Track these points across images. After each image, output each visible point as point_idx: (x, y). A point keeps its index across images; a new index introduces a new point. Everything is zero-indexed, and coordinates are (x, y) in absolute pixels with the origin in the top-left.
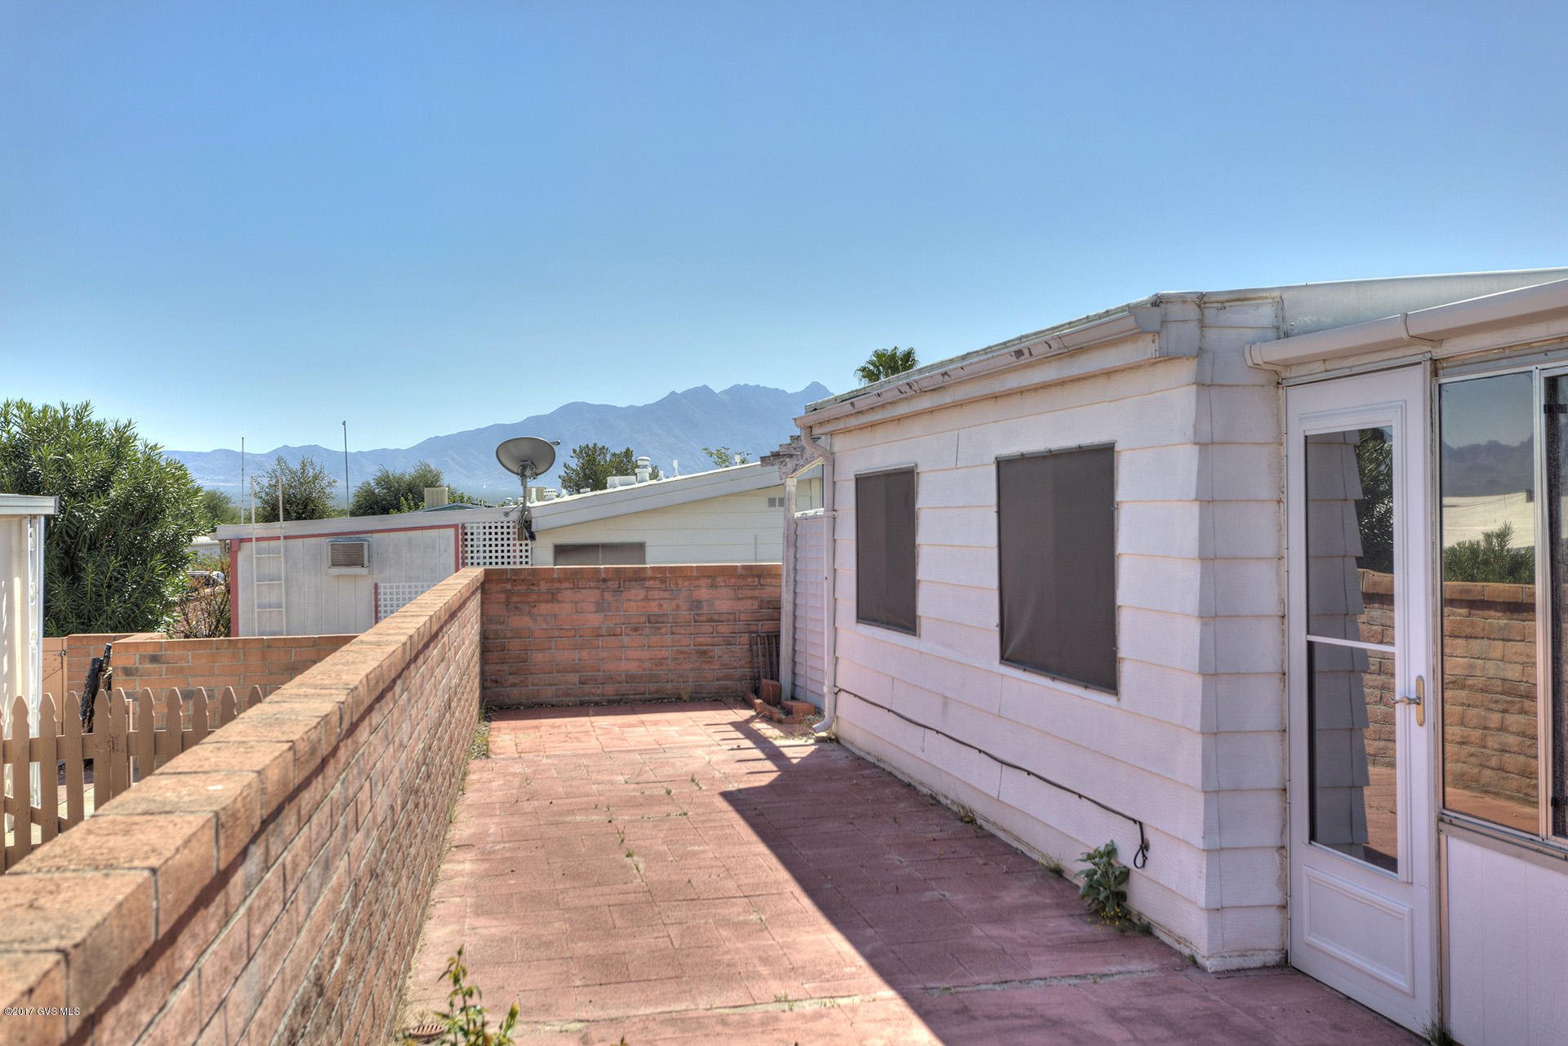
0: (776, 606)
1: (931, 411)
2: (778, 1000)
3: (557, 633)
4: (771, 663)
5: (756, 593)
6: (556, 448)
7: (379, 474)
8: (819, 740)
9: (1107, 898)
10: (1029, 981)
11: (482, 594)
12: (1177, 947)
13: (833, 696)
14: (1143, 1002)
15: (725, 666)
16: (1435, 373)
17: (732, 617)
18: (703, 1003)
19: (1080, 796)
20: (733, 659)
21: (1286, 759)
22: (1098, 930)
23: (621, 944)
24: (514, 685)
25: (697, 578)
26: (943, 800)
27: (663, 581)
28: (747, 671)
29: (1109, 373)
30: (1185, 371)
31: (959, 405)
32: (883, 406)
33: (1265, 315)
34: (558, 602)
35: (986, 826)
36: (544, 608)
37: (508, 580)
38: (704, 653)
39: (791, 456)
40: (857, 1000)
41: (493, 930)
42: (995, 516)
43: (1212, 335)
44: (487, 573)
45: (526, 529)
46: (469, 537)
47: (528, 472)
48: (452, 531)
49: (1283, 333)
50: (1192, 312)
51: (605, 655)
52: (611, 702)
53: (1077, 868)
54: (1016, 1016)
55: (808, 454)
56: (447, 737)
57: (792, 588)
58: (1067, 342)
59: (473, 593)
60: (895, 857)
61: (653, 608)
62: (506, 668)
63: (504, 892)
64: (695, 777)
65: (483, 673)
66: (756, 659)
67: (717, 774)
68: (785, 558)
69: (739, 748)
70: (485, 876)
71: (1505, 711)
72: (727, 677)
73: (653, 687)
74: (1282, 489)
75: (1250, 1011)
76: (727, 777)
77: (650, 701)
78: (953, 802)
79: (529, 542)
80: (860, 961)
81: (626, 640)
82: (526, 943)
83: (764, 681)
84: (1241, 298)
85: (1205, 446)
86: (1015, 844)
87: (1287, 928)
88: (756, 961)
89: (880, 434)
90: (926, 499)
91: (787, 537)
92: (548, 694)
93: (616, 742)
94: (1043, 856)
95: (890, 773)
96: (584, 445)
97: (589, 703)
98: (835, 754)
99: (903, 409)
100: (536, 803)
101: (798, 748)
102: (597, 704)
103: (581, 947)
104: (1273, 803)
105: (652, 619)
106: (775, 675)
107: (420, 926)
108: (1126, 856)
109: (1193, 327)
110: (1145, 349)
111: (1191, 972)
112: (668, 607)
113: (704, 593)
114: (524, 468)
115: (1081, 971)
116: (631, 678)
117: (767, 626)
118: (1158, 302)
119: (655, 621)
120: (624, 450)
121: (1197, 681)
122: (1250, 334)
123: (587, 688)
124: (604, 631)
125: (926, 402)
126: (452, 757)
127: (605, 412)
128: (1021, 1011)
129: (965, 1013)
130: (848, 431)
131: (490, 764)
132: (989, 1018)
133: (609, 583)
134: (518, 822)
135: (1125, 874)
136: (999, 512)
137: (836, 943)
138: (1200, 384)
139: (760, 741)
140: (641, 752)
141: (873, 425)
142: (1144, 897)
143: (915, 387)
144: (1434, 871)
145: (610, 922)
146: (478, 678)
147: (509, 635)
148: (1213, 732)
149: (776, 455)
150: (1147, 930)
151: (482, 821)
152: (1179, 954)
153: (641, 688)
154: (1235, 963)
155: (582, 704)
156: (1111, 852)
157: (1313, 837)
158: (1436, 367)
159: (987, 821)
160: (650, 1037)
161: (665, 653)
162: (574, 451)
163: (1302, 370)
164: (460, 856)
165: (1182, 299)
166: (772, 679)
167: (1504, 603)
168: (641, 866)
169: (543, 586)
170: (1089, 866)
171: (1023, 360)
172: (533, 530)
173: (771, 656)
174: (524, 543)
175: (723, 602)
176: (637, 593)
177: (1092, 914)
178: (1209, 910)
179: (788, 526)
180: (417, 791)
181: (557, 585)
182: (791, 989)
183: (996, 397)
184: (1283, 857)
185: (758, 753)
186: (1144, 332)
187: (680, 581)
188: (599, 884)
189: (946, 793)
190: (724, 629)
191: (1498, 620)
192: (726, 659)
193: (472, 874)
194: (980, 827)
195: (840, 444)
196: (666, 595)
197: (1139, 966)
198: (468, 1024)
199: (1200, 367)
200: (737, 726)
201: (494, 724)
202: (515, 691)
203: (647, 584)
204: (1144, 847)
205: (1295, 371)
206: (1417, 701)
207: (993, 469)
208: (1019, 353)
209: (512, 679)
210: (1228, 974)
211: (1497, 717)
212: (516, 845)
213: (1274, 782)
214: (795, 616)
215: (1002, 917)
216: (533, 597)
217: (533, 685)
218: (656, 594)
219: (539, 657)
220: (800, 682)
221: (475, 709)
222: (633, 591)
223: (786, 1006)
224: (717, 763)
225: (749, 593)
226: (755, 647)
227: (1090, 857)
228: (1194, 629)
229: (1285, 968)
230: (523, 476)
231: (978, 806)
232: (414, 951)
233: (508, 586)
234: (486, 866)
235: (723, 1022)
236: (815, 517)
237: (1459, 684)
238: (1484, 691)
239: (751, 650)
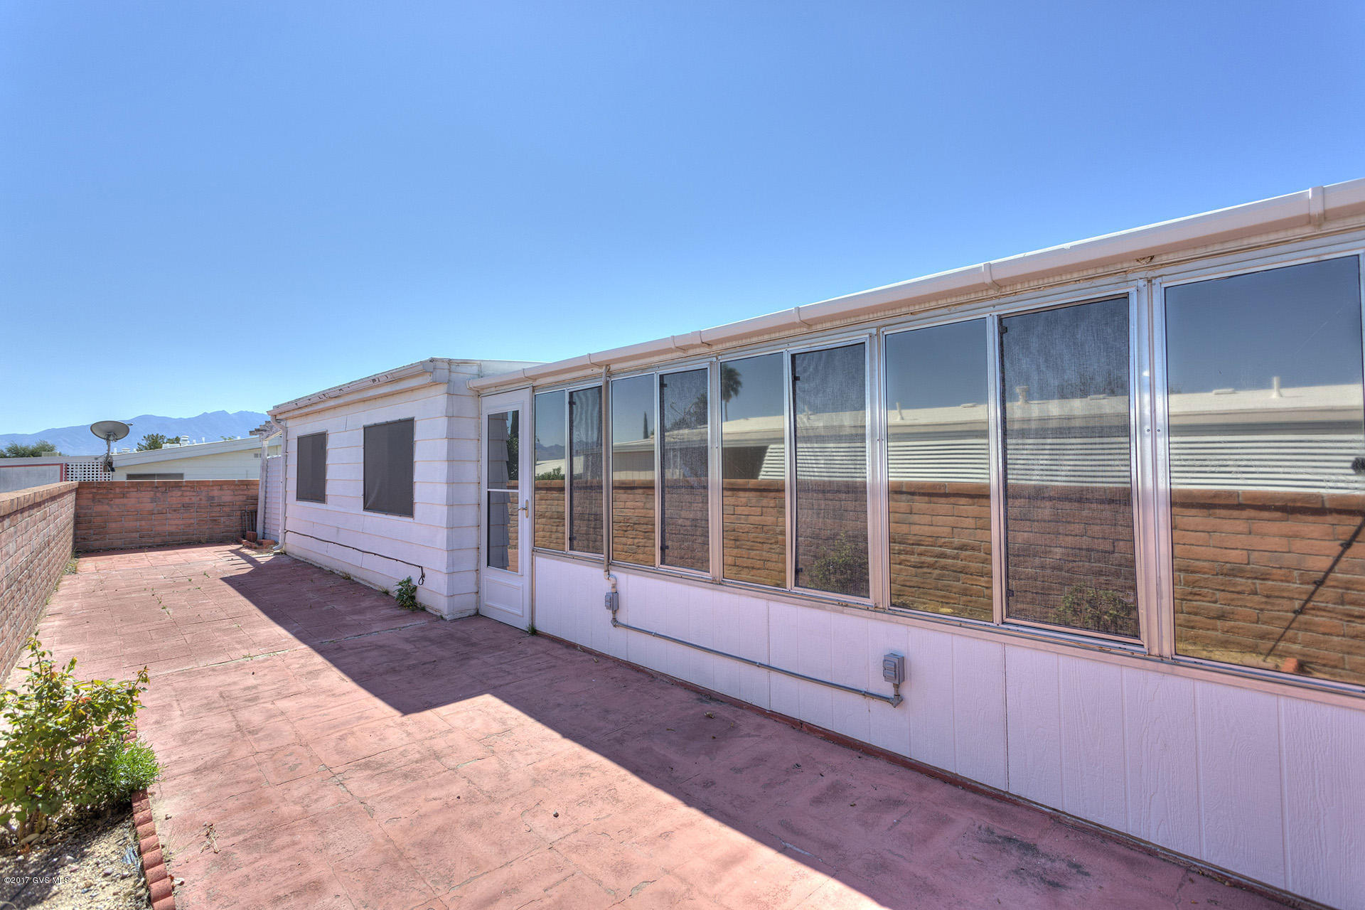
0: (256, 498)
1: (334, 408)
2: (245, 657)
3: (126, 513)
4: (252, 525)
5: (246, 492)
6: (130, 427)
7: (10, 446)
8: (276, 554)
9: (407, 599)
10: (371, 633)
11: (76, 494)
12: (435, 613)
13: (283, 534)
14: (420, 634)
15: (227, 526)
16: (533, 391)
17: (231, 504)
18: (202, 664)
19: (397, 560)
20: (233, 523)
21: (479, 537)
22: (403, 611)
23: (155, 646)
24: (97, 540)
25: (212, 486)
26: (336, 572)
27: (191, 487)
28: (239, 528)
29: (412, 390)
30: (443, 388)
31: (347, 404)
32: (311, 405)
33: (474, 369)
34: (127, 498)
35: (355, 579)
36: (117, 501)
37: (94, 487)
38: (215, 520)
39: (265, 431)
40: (286, 651)
41: (71, 650)
42: (363, 450)
43: (454, 375)
44: (80, 484)
45: (109, 466)
46: (70, 470)
47: (111, 438)
48: (59, 466)
49: (480, 376)
50: (446, 366)
51: (156, 523)
52: (158, 546)
53: (394, 589)
54: (363, 647)
55: (274, 429)
56: (46, 560)
57: (264, 490)
58: (395, 375)
59: (70, 492)
60: (310, 595)
61: (187, 500)
62: (92, 532)
63: (81, 632)
64: (206, 573)
65: (75, 535)
66: (244, 523)
67: (219, 571)
68: (261, 476)
69: (232, 559)
70: (70, 626)
71: (557, 526)
72: (227, 532)
73: (184, 537)
74: (480, 435)
75: (463, 631)
76: (224, 572)
77: (182, 544)
78: (341, 572)
79: (111, 472)
80: (290, 636)
81: (169, 516)
82: (94, 653)
83: (248, 532)
84: (465, 362)
85: (450, 417)
86: (369, 585)
87: (478, 601)
88: (234, 643)
89: (310, 418)
90: (330, 445)
91: (262, 468)
92: (118, 543)
93: (160, 562)
94: (380, 587)
95: (311, 564)
96: (151, 434)
97: (145, 547)
98: (284, 559)
99: (321, 406)
100: (106, 591)
101: (264, 558)
102: (149, 547)
103: (129, 650)
104: (474, 553)
105: (185, 505)
106: (254, 529)
107: (20, 653)
108: (415, 582)
109: (447, 371)
110: (427, 379)
111: (442, 622)
112: (195, 499)
113: (216, 493)
114: (109, 436)
115: (394, 627)
116: (171, 534)
117: (251, 507)
118: (432, 360)
119: (186, 507)
120: (175, 437)
121: (445, 508)
122: (468, 376)
123: (143, 540)
124: (156, 512)
125: (332, 403)
126: (49, 571)
127: (164, 420)
128: (367, 645)
129: (340, 649)
130: (293, 418)
131: (77, 576)
132: (350, 649)
133: (159, 489)
134: (93, 600)
135: (415, 588)
136: (364, 448)
137: (279, 630)
138: (448, 394)
139: (244, 556)
140: (175, 565)
141: (307, 414)
142: (423, 596)
143: (327, 395)
144: (531, 570)
145: (149, 637)
146: (72, 536)
147: (94, 515)
148: (451, 527)
149: (258, 430)
150: (423, 609)
151: (69, 602)
152: (436, 616)
153: (177, 538)
154: (459, 616)
155: (140, 547)
156: (409, 580)
157: (488, 565)
158: (534, 389)
159: (356, 577)
160: (169, 682)
161: (192, 521)
162: (145, 437)
163: (489, 390)
164: (52, 619)
165: (442, 360)
166: (253, 530)
167: (559, 488)
168: (170, 612)
169: (118, 490)
170: (400, 587)
171: (376, 383)
172: (113, 466)
173: (252, 521)
174: (107, 473)
175: (227, 496)
176: (177, 493)
177: (399, 606)
178: (448, 596)
179: (263, 463)
180: (20, 582)
181: (126, 490)
182: (253, 652)
183: (364, 401)
184: (477, 574)
185: (243, 561)
186: (426, 372)
187: (202, 488)
188: (144, 622)
189: (337, 568)
190: (227, 509)
191: (555, 494)
192: (227, 523)
193: (60, 626)
194: (353, 580)
195: (289, 424)
196: (194, 494)
197: (420, 622)
198: (41, 671)
199: (448, 388)
200: (232, 551)
201: (81, 559)
202: (97, 543)
203: (183, 489)
204: (423, 576)
205: (485, 391)
206: (525, 509)
207: (362, 431)
208: (374, 380)
209: (94, 537)
210: (455, 620)
211: (555, 528)
212: (92, 610)
213: (475, 546)
214: (265, 502)
215: (361, 612)
216: (112, 496)
217: (109, 539)
218: (188, 493)
219: (113, 525)
220: (267, 531)
221: (69, 550)
222: (174, 492)
223: (249, 659)
224: (219, 566)
225: (241, 493)
226: (243, 517)
227: (400, 584)
228: (445, 487)
229: (477, 615)
230: (108, 440)
231: (352, 572)
232: (13, 665)
233: (94, 490)
234: (70, 621)
235: (213, 670)
236: (278, 458)
237: (542, 516)
238: (551, 518)
239: (242, 518)
